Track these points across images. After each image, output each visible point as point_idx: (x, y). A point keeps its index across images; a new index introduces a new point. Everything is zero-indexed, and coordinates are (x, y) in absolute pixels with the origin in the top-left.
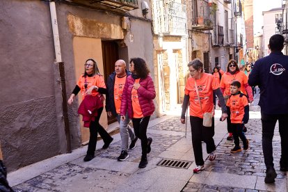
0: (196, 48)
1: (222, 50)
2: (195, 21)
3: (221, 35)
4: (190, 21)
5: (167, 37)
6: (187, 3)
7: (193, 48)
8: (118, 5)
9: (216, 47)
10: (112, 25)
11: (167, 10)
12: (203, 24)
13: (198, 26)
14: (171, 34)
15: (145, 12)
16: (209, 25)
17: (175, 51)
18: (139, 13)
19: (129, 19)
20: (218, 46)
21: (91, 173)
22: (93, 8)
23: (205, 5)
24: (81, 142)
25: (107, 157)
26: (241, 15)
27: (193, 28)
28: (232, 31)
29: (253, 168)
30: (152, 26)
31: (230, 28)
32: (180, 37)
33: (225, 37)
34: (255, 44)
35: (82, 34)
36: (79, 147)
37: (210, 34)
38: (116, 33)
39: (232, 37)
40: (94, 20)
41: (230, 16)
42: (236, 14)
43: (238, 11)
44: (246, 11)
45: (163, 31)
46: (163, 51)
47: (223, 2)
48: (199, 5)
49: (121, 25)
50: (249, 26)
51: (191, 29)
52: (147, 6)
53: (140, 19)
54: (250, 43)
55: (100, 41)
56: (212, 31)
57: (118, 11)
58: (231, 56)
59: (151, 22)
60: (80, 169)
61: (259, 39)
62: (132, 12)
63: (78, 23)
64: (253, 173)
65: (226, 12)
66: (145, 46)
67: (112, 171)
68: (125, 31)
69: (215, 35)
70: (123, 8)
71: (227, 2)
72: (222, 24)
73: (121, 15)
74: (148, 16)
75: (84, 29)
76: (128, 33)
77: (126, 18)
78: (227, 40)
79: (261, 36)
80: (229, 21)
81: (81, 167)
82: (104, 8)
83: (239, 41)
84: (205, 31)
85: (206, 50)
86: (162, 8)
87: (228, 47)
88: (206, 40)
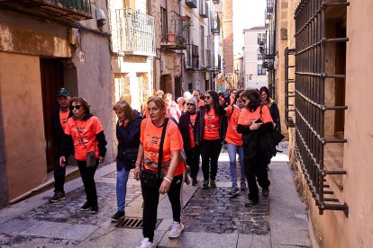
0: (166, 72)
1: (197, 75)
2: (165, 38)
3: (195, 56)
4: (158, 37)
5: (130, 57)
6: (154, 14)
7: (161, 72)
8: (65, 13)
9: (190, 72)
10: (55, 39)
11: (130, 22)
12: (175, 42)
13: (169, 44)
14: (135, 53)
15: (100, 23)
16: (182, 43)
17: (139, 74)
18: (93, 25)
19: (79, 31)
20: (192, 70)
21: (23, 244)
22: (28, 14)
23: (177, 18)
24: (7, 200)
25: (47, 219)
26: (219, 33)
27: (162, 46)
28: (208, 51)
29: (234, 223)
30: (110, 41)
31: (206, 48)
32: (146, 57)
33: (200, 59)
34: (235, 67)
35: (11, 49)
36: (5, 206)
37: (182, 54)
38: (61, 50)
39: (209, 59)
40: (30, 31)
41: (206, 34)
42: (213, 31)
43: (215, 27)
44: (224, 27)
45: (124, 49)
46: (124, 74)
47: (198, 16)
48: (169, 18)
49: (68, 38)
50: (228, 45)
51: (159, 47)
52: (104, 16)
53: (93, 32)
54: (229, 67)
55: (38, 59)
56: (184, 51)
57: (65, 20)
58: (207, 82)
59: (108, 36)
60: (6, 239)
61: (239, 62)
62: (83, 23)
63: (6, 34)
64: (233, 230)
65: (202, 27)
66: (99, 67)
67: (55, 239)
68: (73, 48)
69: (189, 55)
70: (71, 17)
71: (203, 16)
72: (197, 42)
73: (68, 26)
74: (105, 29)
75: (15, 42)
76: (77, 50)
77: (75, 30)
78: (203, 63)
79: (242, 58)
80: (206, 38)
81: (8, 236)
82: (45, 15)
83: (216, 64)
84: (177, 51)
85: (178, 74)
86: (123, 19)
87: (204, 71)
88: (178, 61)
